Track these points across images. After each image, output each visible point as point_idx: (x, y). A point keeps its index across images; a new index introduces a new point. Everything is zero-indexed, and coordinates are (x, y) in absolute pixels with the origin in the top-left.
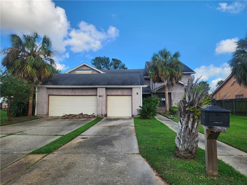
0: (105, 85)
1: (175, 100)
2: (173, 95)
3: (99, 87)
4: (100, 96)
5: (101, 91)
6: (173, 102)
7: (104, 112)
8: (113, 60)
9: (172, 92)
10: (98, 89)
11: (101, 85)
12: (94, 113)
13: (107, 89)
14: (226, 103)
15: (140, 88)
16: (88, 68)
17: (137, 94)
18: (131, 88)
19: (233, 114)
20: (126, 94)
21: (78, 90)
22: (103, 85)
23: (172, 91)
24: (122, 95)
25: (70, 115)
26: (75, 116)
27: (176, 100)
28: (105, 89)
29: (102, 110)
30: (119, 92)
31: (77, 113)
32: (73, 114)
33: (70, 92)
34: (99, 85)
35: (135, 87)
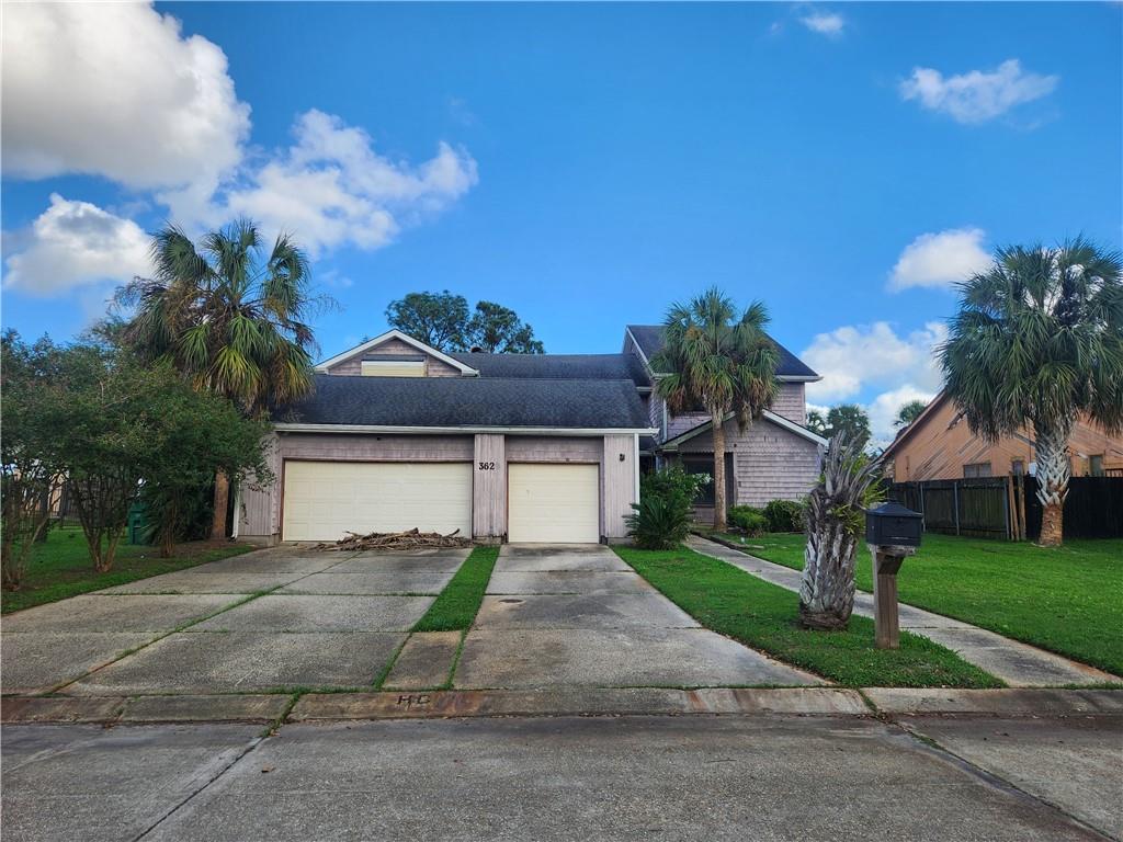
0: (503, 425)
1: (747, 480)
2: (739, 461)
3: (482, 434)
4: (483, 466)
5: (490, 448)
6: (740, 490)
7: (499, 526)
8: (482, 306)
9: (737, 450)
10: (478, 440)
11: (486, 424)
12: (458, 531)
13: (509, 438)
14: (929, 494)
15: (632, 436)
16: (410, 353)
17: (622, 458)
18: (600, 438)
19: (954, 534)
20: (580, 460)
21: (399, 441)
22: (494, 424)
23: (735, 446)
24: (564, 460)
25: (375, 535)
26: (392, 540)
27: (752, 480)
28: (502, 438)
29: (491, 516)
30: (554, 452)
31: (399, 529)
32: (384, 533)
33: (366, 450)
34: (479, 424)
35: (615, 436)
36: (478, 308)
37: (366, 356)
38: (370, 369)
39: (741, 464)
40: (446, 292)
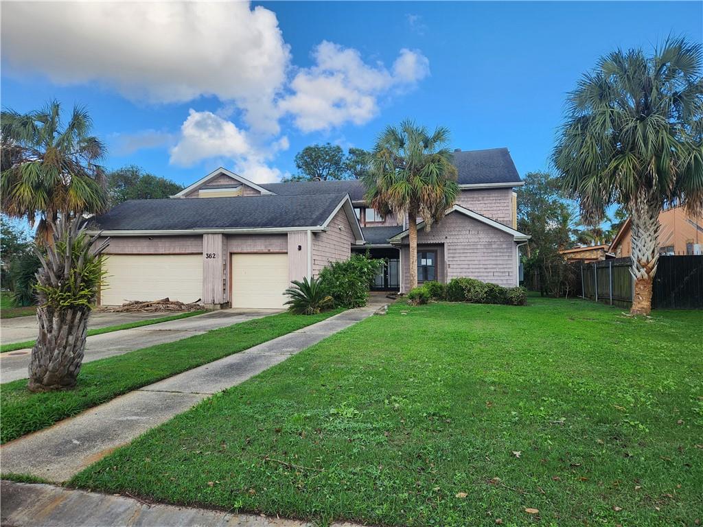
0: (222, 227)
1: (454, 263)
2: (449, 249)
3: (208, 233)
4: (209, 256)
5: (212, 243)
6: (449, 270)
7: (218, 297)
8: (352, 152)
9: (448, 241)
10: (205, 237)
11: (212, 227)
12: (200, 300)
13: (227, 236)
15: (306, 232)
17: (300, 248)
18: (285, 235)
20: (277, 251)
21: (163, 240)
22: (217, 227)
23: (446, 238)
24: (267, 251)
25: (137, 303)
26: (148, 306)
27: (459, 263)
28: (220, 236)
29: (213, 290)
30: (260, 245)
31: (154, 297)
32: (141, 301)
33: (143, 247)
34: (207, 226)
35: (294, 232)
36: (350, 153)
37: (206, 186)
38: (204, 194)
39: (451, 251)
40: (328, 144)
